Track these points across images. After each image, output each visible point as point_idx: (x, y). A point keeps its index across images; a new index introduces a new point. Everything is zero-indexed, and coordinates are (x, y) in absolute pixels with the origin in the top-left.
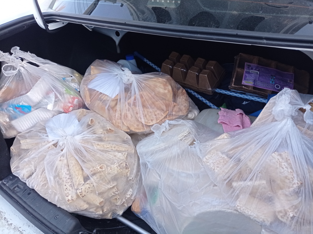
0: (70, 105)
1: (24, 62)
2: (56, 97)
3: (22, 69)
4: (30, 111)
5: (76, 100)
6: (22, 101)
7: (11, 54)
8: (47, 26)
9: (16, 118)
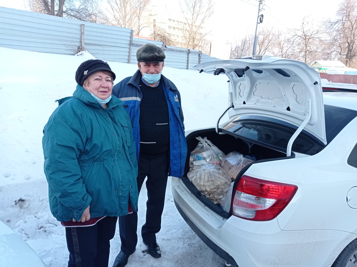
0: (215, 163)
1: (206, 143)
2: (212, 158)
3: (205, 145)
4: (201, 160)
5: (218, 162)
6: (200, 155)
7: (203, 139)
8: (218, 133)
9: (195, 161)
